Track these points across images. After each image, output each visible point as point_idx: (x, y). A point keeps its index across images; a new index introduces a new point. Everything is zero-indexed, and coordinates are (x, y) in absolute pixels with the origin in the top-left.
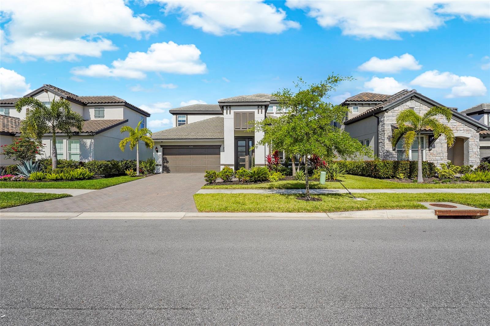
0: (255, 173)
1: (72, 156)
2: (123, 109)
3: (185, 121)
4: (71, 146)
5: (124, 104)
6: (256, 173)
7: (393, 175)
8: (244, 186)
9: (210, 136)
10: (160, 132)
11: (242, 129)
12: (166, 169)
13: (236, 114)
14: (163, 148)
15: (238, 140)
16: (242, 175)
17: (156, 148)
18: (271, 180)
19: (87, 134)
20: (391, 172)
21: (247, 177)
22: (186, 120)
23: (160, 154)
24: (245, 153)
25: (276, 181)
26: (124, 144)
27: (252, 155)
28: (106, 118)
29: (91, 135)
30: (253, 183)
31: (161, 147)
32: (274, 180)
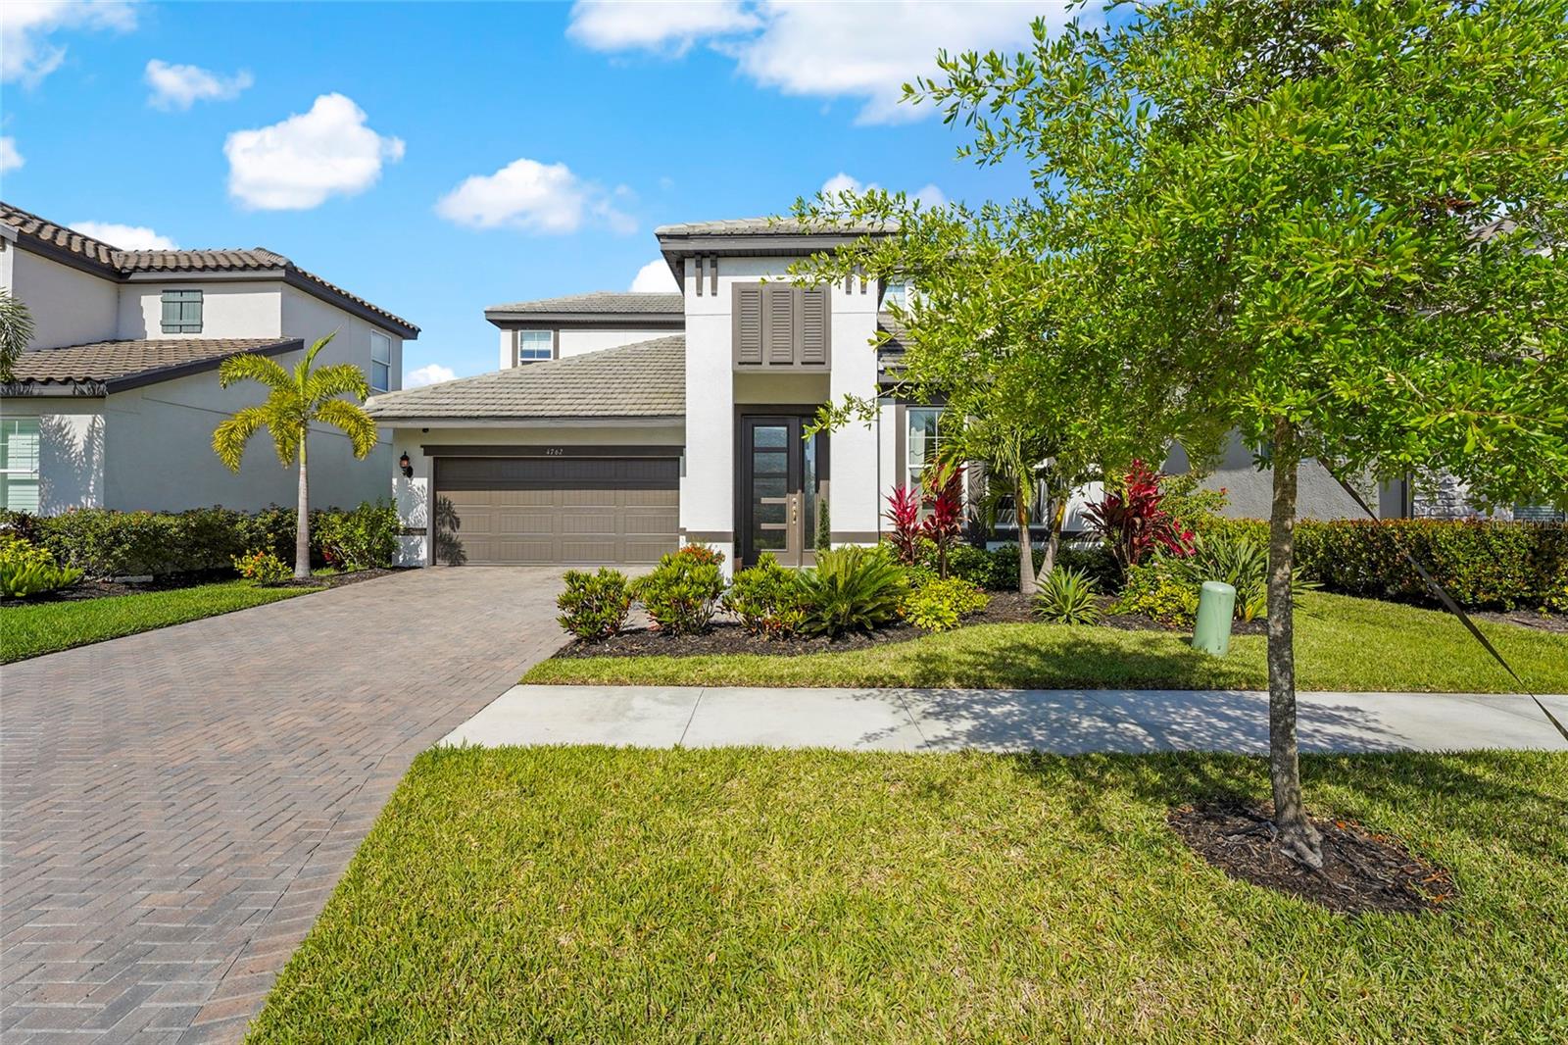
0: (836, 587)
1: (10, 488)
2: (279, 294)
3: (549, 352)
4: (11, 444)
5: (282, 274)
6: (840, 584)
7: (1525, 595)
8: (773, 664)
9: (634, 407)
10: (425, 389)
11: (771, 363)
12: (448, 552)
13: (742, 294)
14: (435, 459)
15: (755, 421)
16: (764, 599)
17: (405, 458)
18: (920, 621)
19: (68, 390)
20: (1513, 580)
21: (791, 609)
22: (551, 348)
23: (421, 483)
24: (784, 482)
25: (948, 629)
26: (233, 436)
27: (817, 491)
28: (208, 333)
29: (91, 393)
30: (825, 640)
31: (425, 454)
32: (938, 625)
